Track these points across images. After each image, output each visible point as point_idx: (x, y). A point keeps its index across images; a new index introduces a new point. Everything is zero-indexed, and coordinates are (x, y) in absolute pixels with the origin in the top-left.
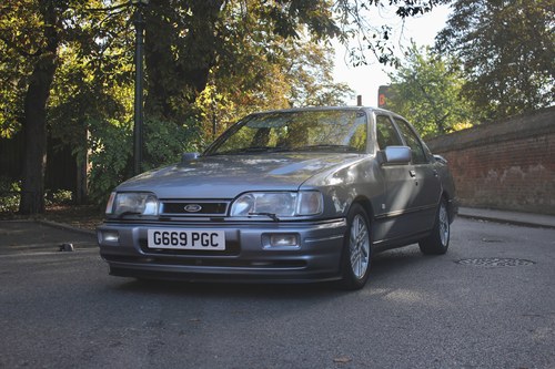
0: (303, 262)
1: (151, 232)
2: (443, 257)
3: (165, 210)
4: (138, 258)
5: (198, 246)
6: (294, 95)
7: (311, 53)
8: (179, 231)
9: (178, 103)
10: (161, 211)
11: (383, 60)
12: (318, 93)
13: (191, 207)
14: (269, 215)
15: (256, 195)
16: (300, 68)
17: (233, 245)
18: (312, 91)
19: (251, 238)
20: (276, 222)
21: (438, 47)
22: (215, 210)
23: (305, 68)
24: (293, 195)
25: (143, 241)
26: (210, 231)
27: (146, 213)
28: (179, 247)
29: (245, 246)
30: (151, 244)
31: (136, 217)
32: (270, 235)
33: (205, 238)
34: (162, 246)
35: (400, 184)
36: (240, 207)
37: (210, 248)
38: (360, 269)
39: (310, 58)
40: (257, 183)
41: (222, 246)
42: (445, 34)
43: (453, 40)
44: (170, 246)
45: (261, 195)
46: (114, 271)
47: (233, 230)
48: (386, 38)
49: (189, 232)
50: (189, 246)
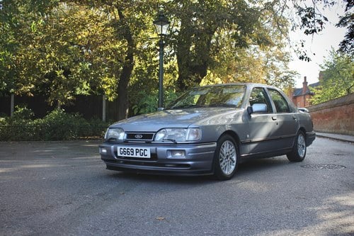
0: (188, 165)
1: (119, 148)
2: (300, 163)
3: (128, 137)
4: (115, 161)
5: (138, 156)
6: (269, 77)
7: (278, 55)
8: (130, 148)
9: (188, 83)
10: (125, 137)
11: (301, 58)
12: (281, 76)
13: (138, 136)
14: (172, 140)
15: (167, 130)
16: (272, 64)
17: (154, 155)
18: (278, 75)
19: (162, 152)
20: (175, 144)
21: (341, 50)
22: (148, 138)
23: (274, 63)
24: (185, 130)
25: (116, 153)
26: (143, 148)
27: (120, 138)
28: (130, 156)
29: (159, 156)
30: (119, 155)
31: (114, 140)
32: (171, 151)
33: (142, 151)
34: (123, 155)
35: (263, 124)
36: (160, 136)
37: (143, 157)
38: (229, 169)
39: (277, 58)
40: (169, 124)
41: (149, 156)
42: (344, 42)
43: (349, 46)
44: (127, 155)
45: (170, 130)
46: (109, 167)
47: (154, 148)
48: (303, 46)
49: (134, 148)
50: (134, 156)
